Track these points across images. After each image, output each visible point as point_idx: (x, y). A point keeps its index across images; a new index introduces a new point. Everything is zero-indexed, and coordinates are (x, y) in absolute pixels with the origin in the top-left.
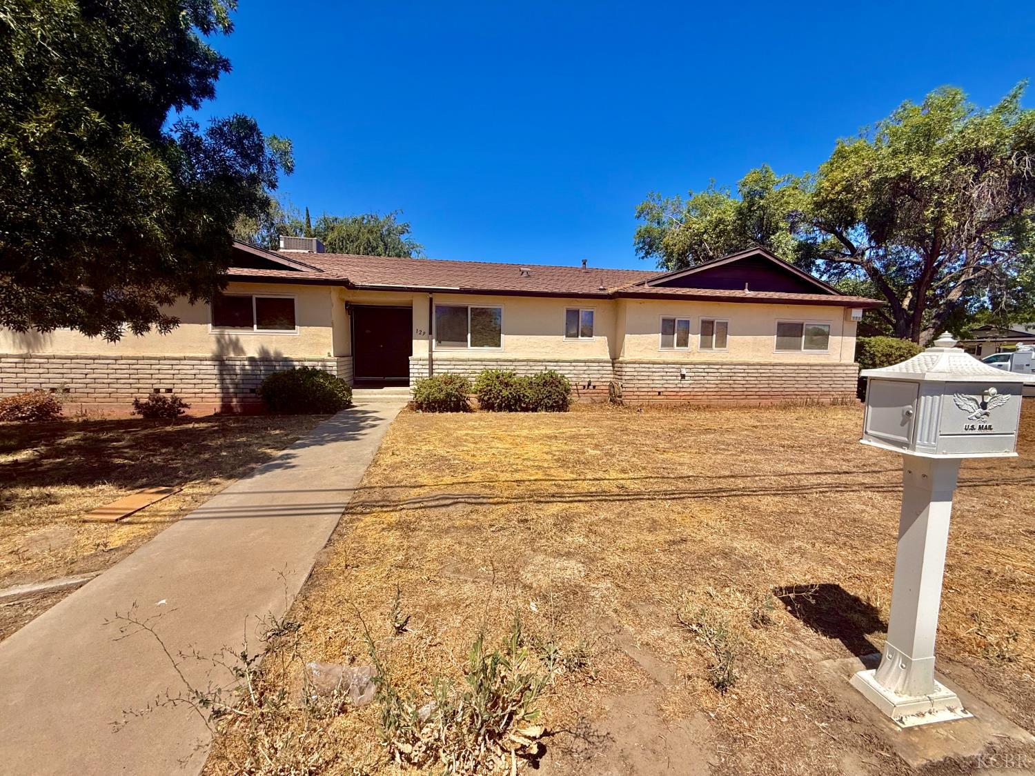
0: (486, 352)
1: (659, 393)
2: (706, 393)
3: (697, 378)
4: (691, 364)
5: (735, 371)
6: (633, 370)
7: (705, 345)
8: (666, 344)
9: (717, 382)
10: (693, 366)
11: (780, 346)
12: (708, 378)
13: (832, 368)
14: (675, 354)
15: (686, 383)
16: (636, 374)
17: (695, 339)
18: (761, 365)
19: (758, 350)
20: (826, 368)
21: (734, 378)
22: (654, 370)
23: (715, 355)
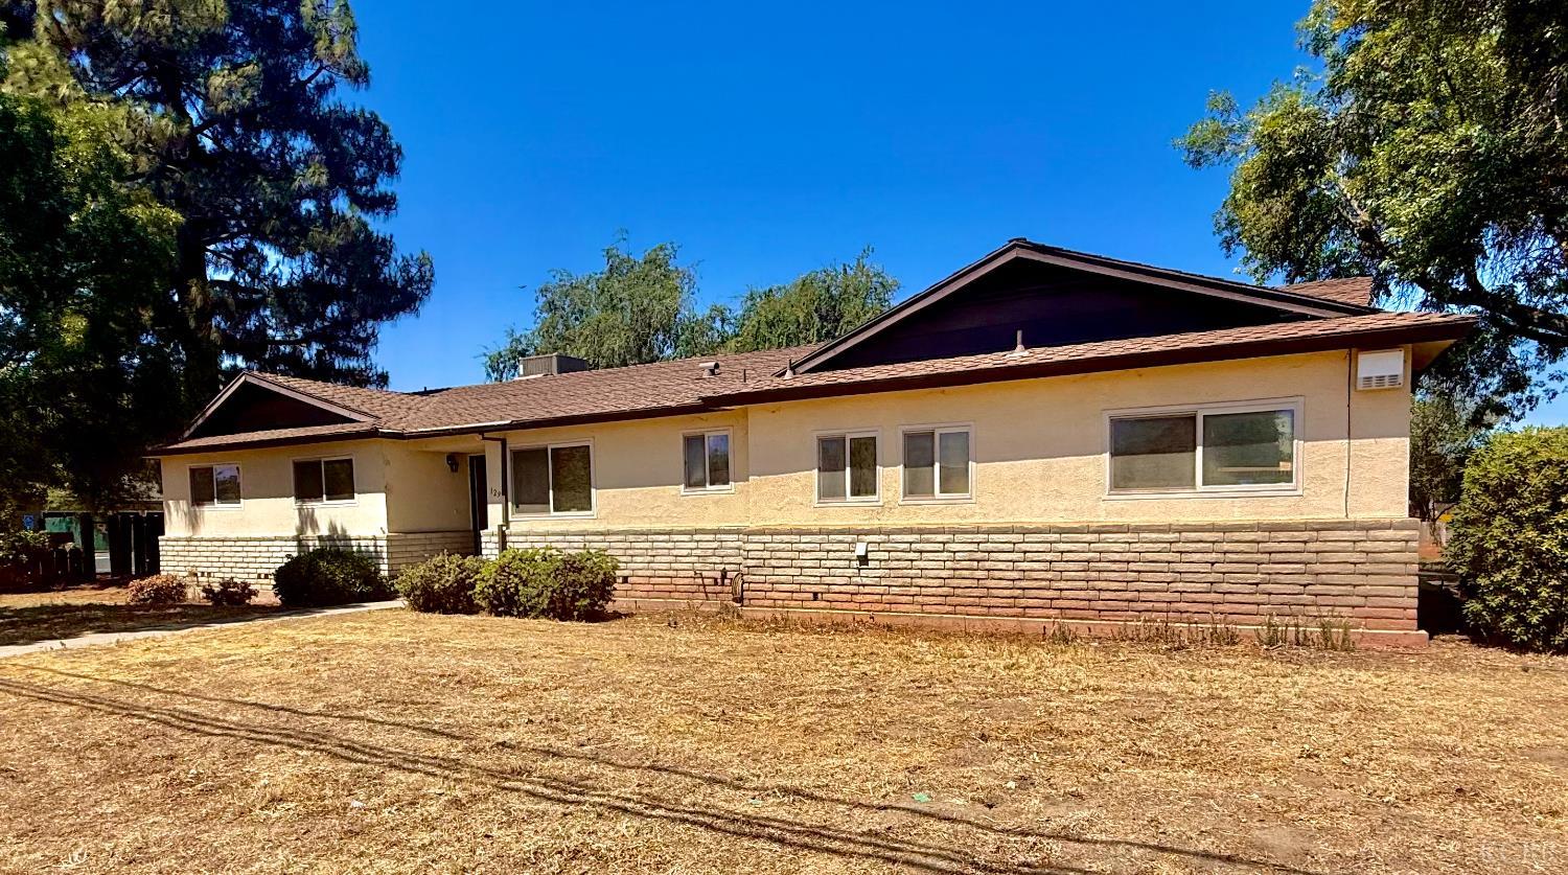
0: (573, 520)
1: (815, 594)
2: (919, 599)
3: (894, 564)
4: (879, 532)
5: (990, 546)
6: (761, 546)
7: (913, 488)
8: (829, 492)
9: (944, 574)
10: (884, 537)
11: (1121, 482)
12: (922, 564)
14: (850, 511)
15: (869, 575)
16: (766, 555)
17: (891, 477)
18: (1061, 531)
21: (987, 565)
22: (802, 546)
23: (938, 510)
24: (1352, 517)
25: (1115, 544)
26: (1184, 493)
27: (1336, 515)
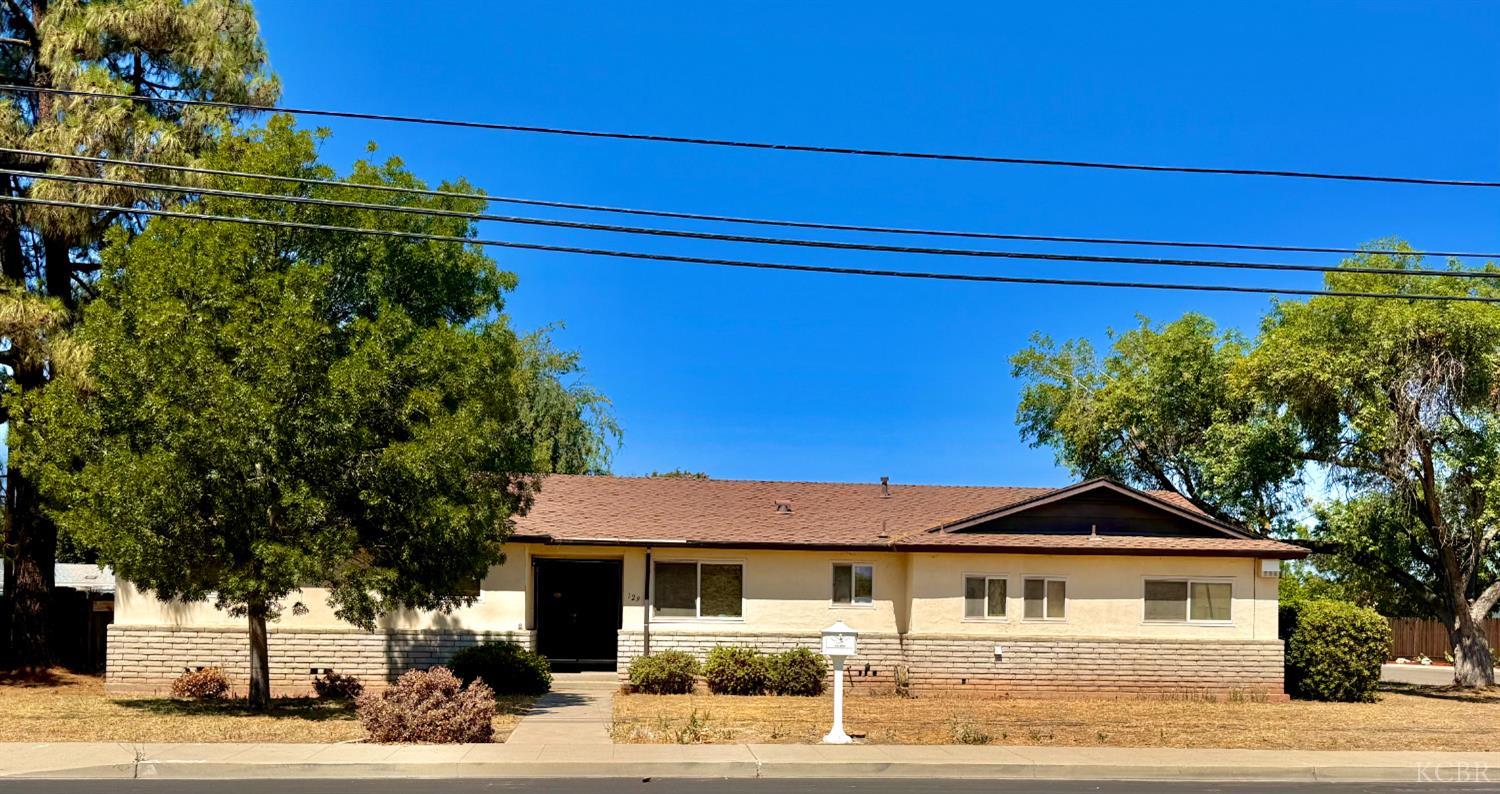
0: (721, 624)
1: (964, 680)
2: (1036, 682)
3: (1019, 660)
4: (1010, 640)
5: (1080, 650)
6: (924, 648)
7: (1031, 613)
8: (971, 612)
9: (1051, 666)
10: (1013, 644)
11: (1150, 615)
12: (1037, 660)
13: (1238, 647)
14: (988, 626)
15: (1005, 663)
16: (928, 653)
17: (1016, 605)
18: (1120, 642)
19: (1116, 621)
20: (1229, 647)
21: (1078, 661)
22: (954, 648)
23: (1045, 627)
24: (1257, 638)
25: (1147, 650)
26: (1181, 623)
27: (1249, 638)
